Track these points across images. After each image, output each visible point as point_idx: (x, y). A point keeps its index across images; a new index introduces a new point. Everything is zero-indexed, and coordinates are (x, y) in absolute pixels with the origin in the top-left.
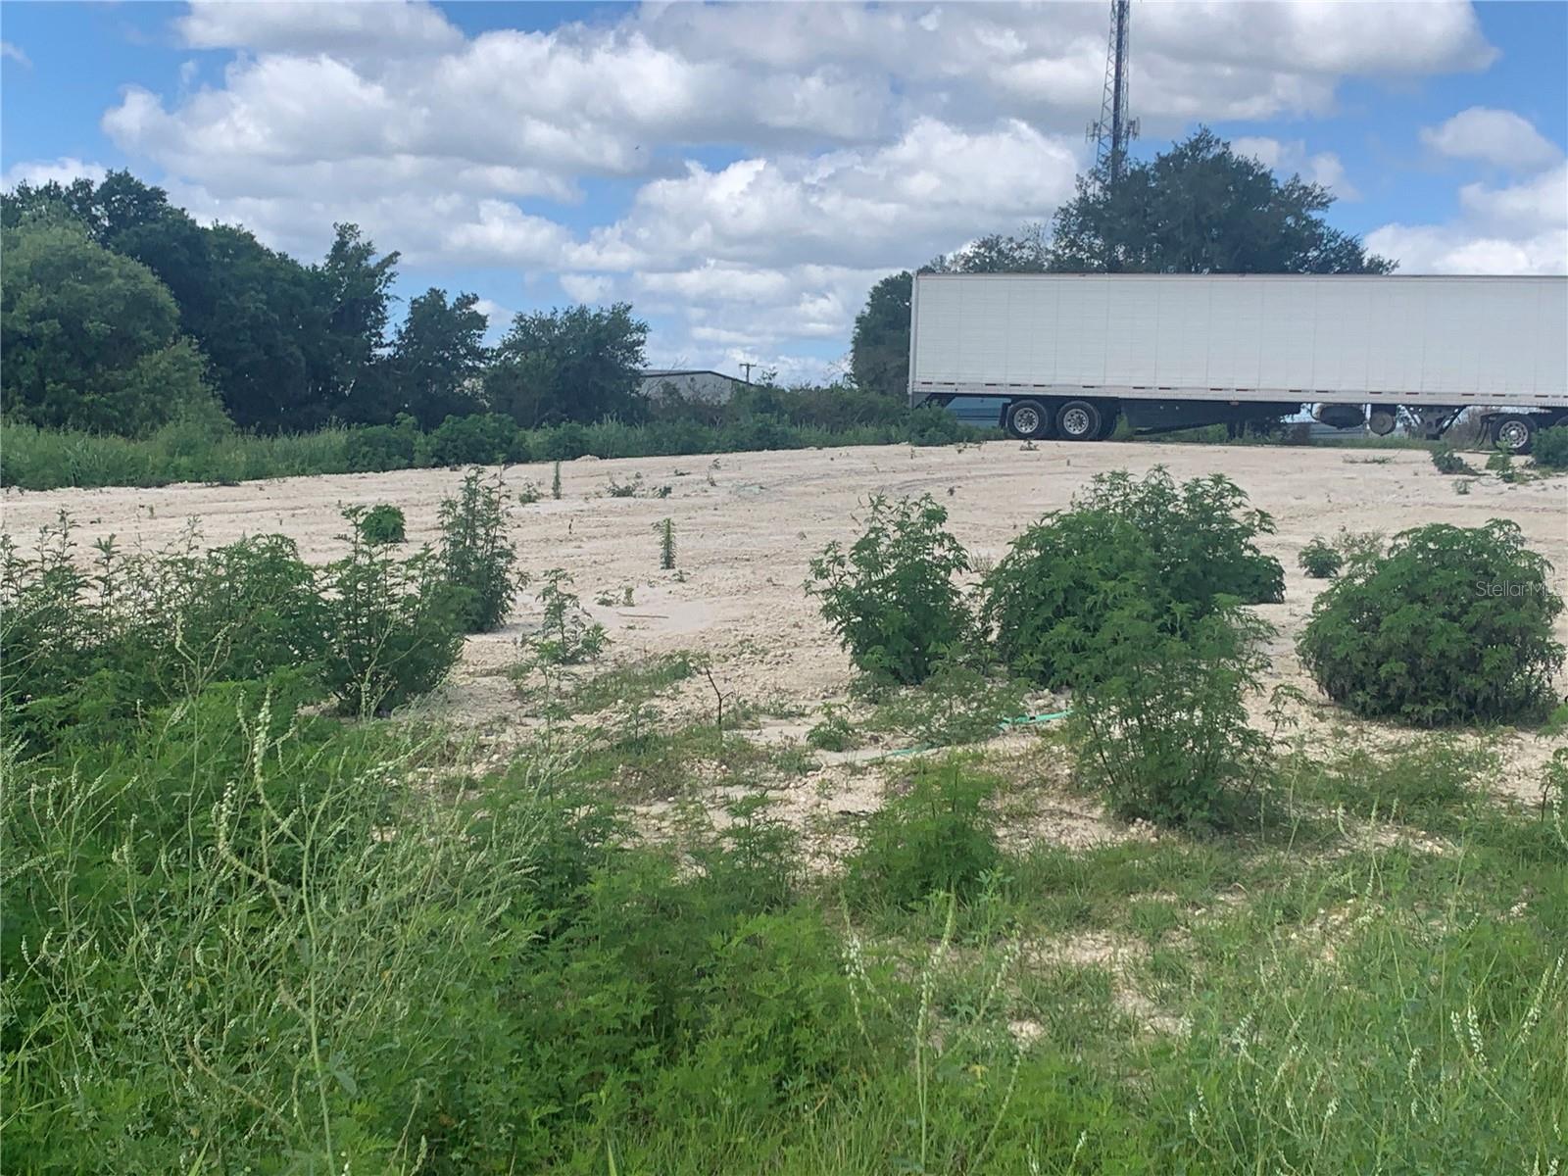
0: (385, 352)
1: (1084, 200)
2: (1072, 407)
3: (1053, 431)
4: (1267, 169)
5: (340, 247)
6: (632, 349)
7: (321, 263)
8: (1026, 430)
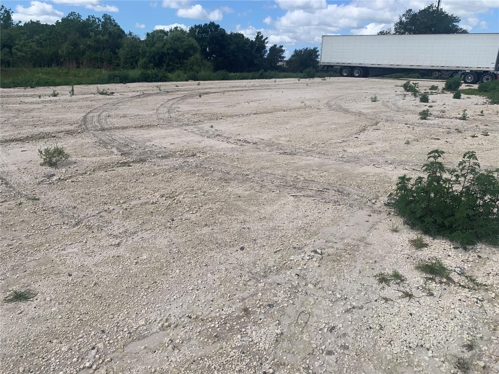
0: (266, 57)
1: (401, 21)
2: (357, 69)
3: (351, 75)
4: (447, 13)
5: (258, 36)
6: (317, 56)
7: (254, 40)
8: (345, 74)
